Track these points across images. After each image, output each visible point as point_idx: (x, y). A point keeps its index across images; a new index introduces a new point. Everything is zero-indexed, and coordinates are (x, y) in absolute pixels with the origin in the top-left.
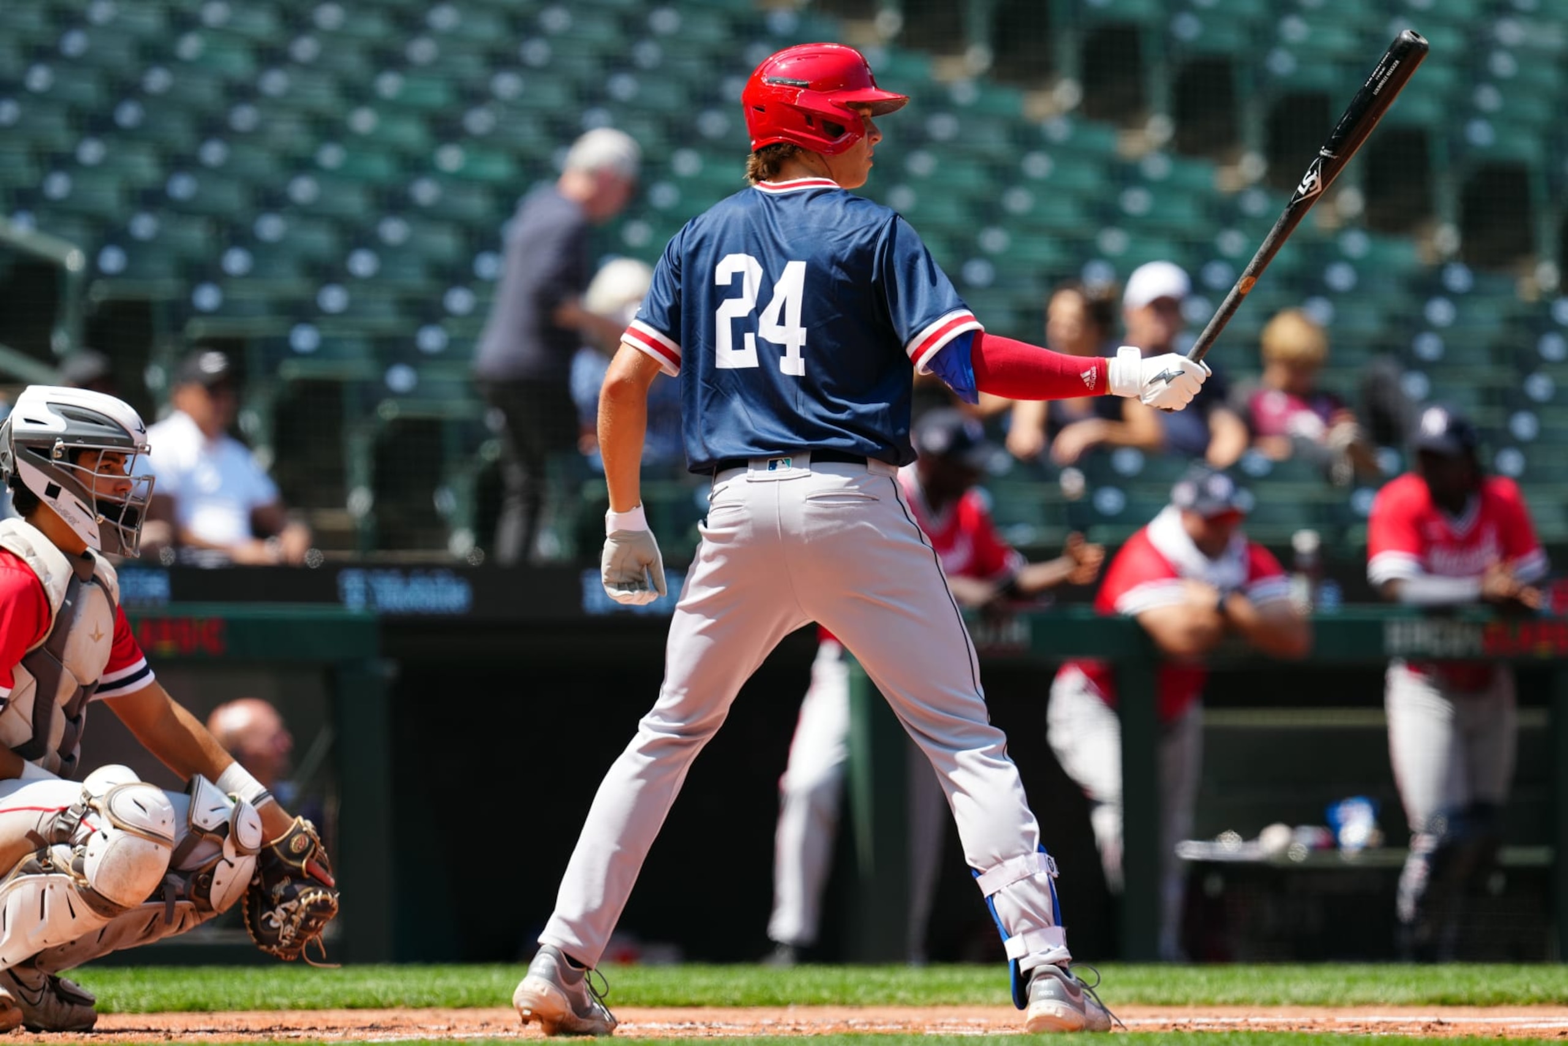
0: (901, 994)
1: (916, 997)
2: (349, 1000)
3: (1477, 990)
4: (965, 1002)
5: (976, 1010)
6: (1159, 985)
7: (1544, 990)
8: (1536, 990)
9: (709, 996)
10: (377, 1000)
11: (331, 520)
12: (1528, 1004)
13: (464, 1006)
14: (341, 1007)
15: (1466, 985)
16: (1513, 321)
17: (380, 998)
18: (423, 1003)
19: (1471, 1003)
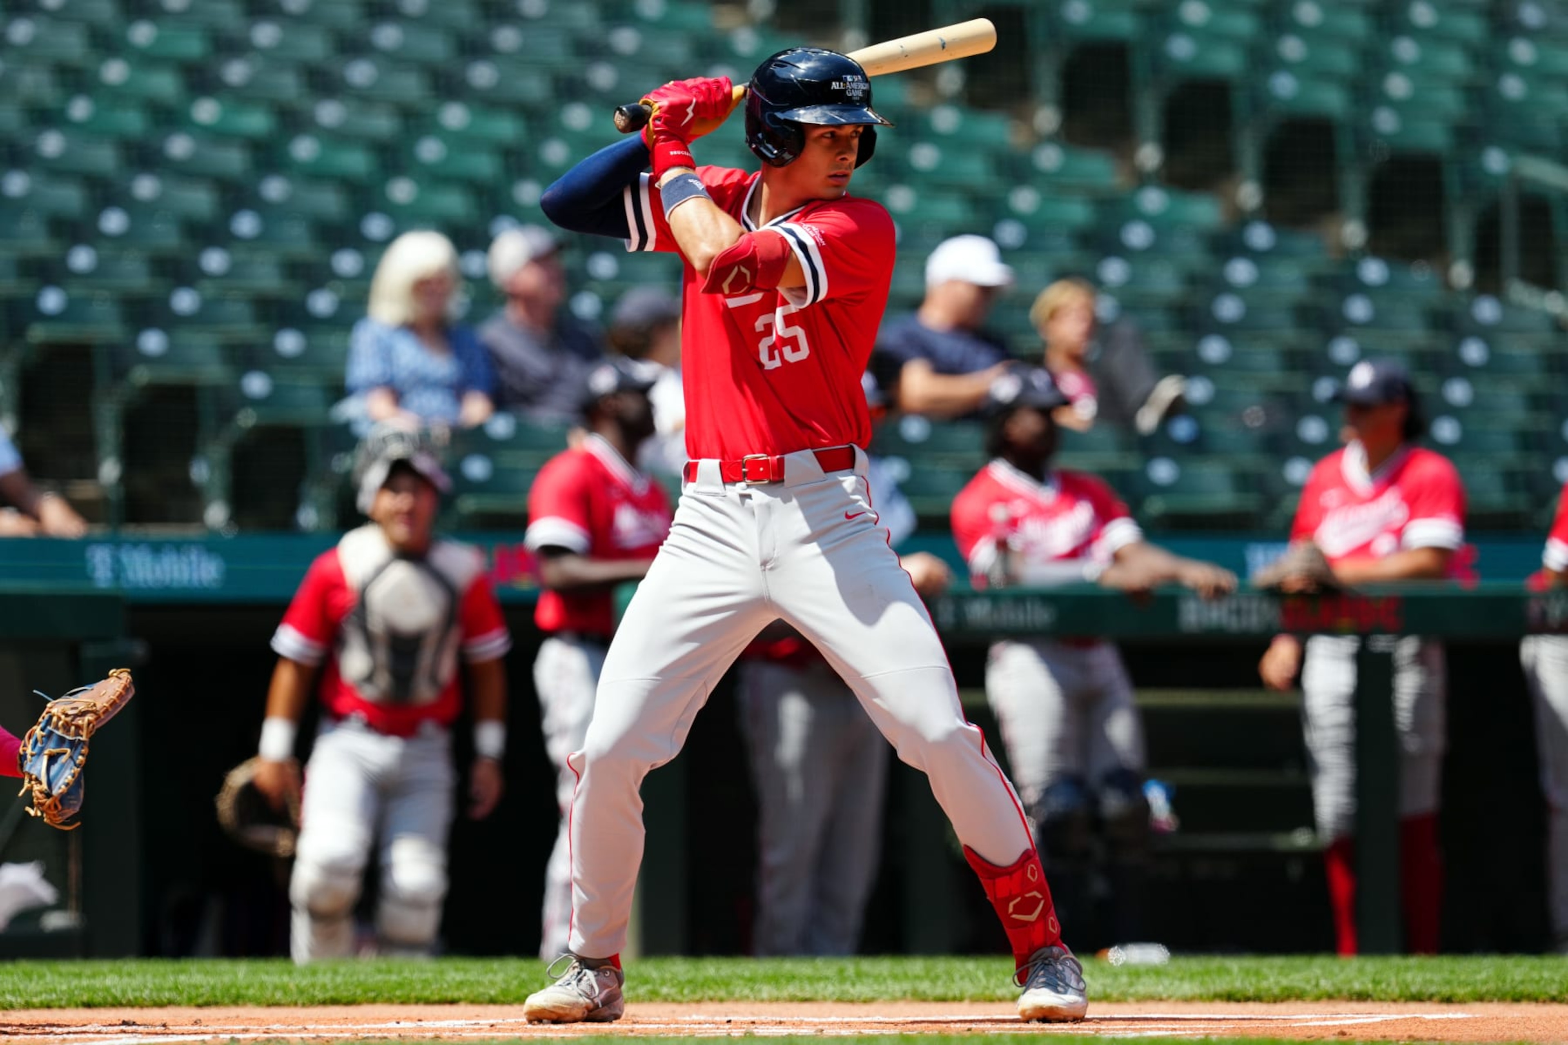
0: (665, 990)
1: (681, 993)
2: (85, 998)
3: (1264, 984)
4: (731, 997)
5: (742, 1007)
6: (934, 980)
7: (1334, 985)
8: (1325, 985)
9: (465, 992)
10: (115, 998)
11: (85, 490)
12: (1318, 999)
13: (207, 1004)
14: (77, 1006)
15: (1254, 980)
16: (1318, 281)
17: (119, 994)
18: (165, 1001)
19: (1257, 998)
